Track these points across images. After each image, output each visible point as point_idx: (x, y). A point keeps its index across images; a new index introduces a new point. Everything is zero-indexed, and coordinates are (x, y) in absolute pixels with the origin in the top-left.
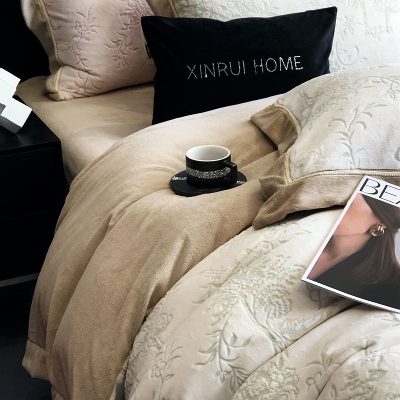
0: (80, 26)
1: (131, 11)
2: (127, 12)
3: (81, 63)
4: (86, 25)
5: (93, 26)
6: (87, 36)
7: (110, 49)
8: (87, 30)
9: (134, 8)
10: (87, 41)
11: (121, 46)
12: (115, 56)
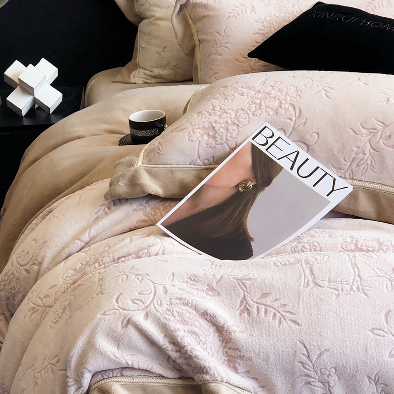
0: (216, 44)
1: (264, 32)
2: (260, 32)
3: (213, 76)
4: (221, 42)
5: (227, 43)
6: (221, 52)
7: (239, 63)
8: (221, 47)
9: (268, 29)
10: (220, 57)
11: (251, 61)
12: (244, 71)
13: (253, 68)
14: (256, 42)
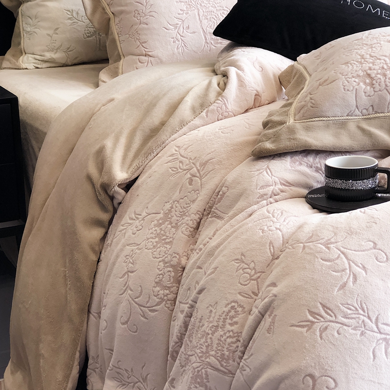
0: (138, 14)
3: (141, 46)
4: (144, 12)
5: (151, 12)
6: (145, 21)
7: (168, 31)
8: (145, 16)
10: (146, 26)
11: (179, 28)
12: (173, 38)
13: (181, 35)
14: (181, 10)
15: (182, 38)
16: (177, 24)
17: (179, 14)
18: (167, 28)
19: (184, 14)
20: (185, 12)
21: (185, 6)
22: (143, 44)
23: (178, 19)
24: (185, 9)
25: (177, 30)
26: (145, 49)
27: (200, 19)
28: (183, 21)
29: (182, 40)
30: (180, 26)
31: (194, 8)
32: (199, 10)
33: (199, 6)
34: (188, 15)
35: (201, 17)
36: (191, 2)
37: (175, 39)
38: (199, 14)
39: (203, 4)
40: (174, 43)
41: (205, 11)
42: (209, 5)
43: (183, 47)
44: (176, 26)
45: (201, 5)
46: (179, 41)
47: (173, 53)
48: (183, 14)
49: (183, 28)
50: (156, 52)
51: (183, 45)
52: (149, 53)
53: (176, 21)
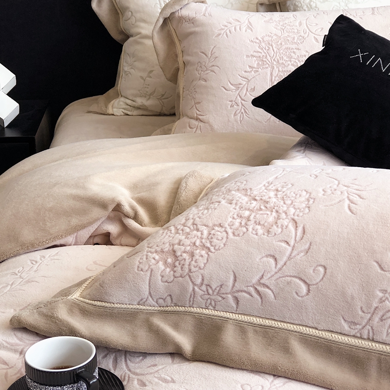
0: (201, 67)
1: (260, 54)
2: (256, 54)
3: (194, 107)
4: (206, 65)
5: (213, 66)
6: (205, 77)
7: (227, 92)
8: (206, 70)
9: (265, 51)
10: (204, 83)
11: (241, 90)
12: (231, 101)
13: (243, 98)
14: (249, 66)
15: (243, 102)
16: (240, 84)
17: (245, 72)
18: (227, 88)
19: (253, 72)
20: (254, 69)
21: (256, 62)
22: (197, 105)
23: (243, 77)
24: (255, 66)
25: (238, 92)
26: (197, 111)
27: (272, 79)
28: (249, 81)
29: (242, 105)
30: (243, 86)
31: (267, 65)
32: (273, 68)
33: (275, 63)
34: (257, 73)
35: (273, 78)
36: (266, 57)
37: (234, 103)
38: (271, 74)
39: (281, 61)
40: (232, 108)
41: (281, 70)
42: (289, 62)
43: (242, 113)
44: (238, 86)
45: (278, 61)
46: (238, 105)
47: (228, 120)
48: (251, 71)
49: (247, 90)
50: (207, 116)
51: (243, 111)
52: (200, 117)
53: (240, 80)
